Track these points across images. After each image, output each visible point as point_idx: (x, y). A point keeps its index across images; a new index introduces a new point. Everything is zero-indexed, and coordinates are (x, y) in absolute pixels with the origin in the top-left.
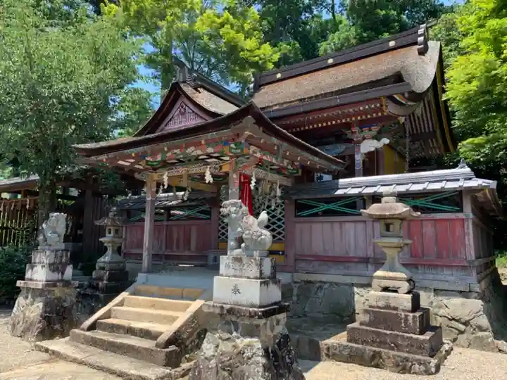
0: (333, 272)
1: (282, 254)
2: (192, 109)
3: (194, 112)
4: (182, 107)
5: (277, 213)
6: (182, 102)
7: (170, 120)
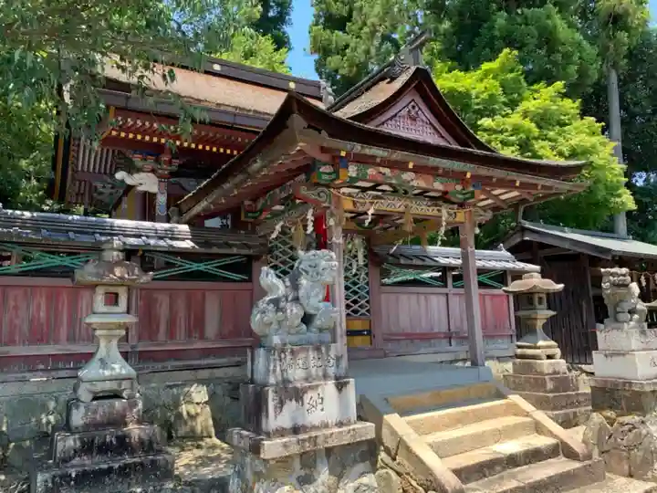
0: (422, 351)
1: (367, 334)
2: (428, 117)
3: (431, 124)
4: (413, 107)
5: (358, 279)
6: (413, 100)
7: (391, 119)
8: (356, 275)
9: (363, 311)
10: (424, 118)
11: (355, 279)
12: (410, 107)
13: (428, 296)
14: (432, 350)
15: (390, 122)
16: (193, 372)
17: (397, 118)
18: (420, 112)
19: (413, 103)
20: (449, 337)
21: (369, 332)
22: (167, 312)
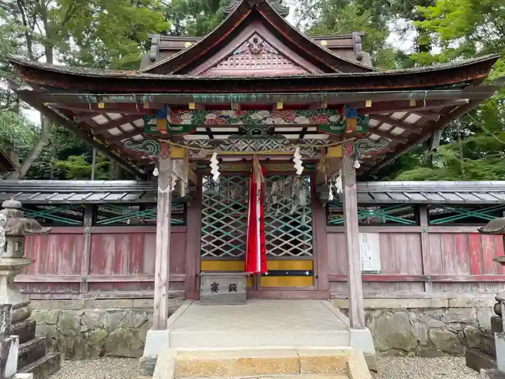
1: (309, 275)
2: (276, 47)
3: (280, 53)
4: (255, 41)
5: (300, 220)
6: (256, 32)
7: (226, 58)
8: (295, 215)
9: (305, 251)
10: (272, 50)
11: (296, 220)
12: (251, 40)
13: (392, 236)
14: (396, 294)
15: (224, 62)
16: (130, 301)
17: (234, 57)
18: (265, 44)
19: (255, 36)
20: (422, 281)
21: (311, 273)
22: (114, 252)
